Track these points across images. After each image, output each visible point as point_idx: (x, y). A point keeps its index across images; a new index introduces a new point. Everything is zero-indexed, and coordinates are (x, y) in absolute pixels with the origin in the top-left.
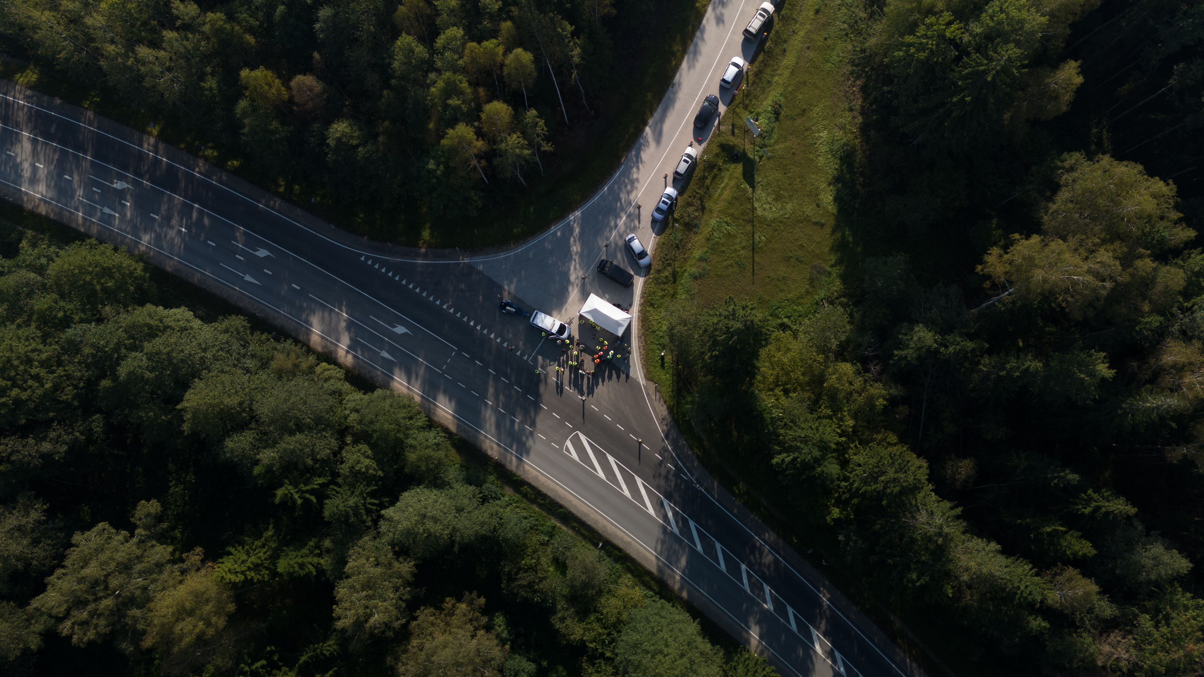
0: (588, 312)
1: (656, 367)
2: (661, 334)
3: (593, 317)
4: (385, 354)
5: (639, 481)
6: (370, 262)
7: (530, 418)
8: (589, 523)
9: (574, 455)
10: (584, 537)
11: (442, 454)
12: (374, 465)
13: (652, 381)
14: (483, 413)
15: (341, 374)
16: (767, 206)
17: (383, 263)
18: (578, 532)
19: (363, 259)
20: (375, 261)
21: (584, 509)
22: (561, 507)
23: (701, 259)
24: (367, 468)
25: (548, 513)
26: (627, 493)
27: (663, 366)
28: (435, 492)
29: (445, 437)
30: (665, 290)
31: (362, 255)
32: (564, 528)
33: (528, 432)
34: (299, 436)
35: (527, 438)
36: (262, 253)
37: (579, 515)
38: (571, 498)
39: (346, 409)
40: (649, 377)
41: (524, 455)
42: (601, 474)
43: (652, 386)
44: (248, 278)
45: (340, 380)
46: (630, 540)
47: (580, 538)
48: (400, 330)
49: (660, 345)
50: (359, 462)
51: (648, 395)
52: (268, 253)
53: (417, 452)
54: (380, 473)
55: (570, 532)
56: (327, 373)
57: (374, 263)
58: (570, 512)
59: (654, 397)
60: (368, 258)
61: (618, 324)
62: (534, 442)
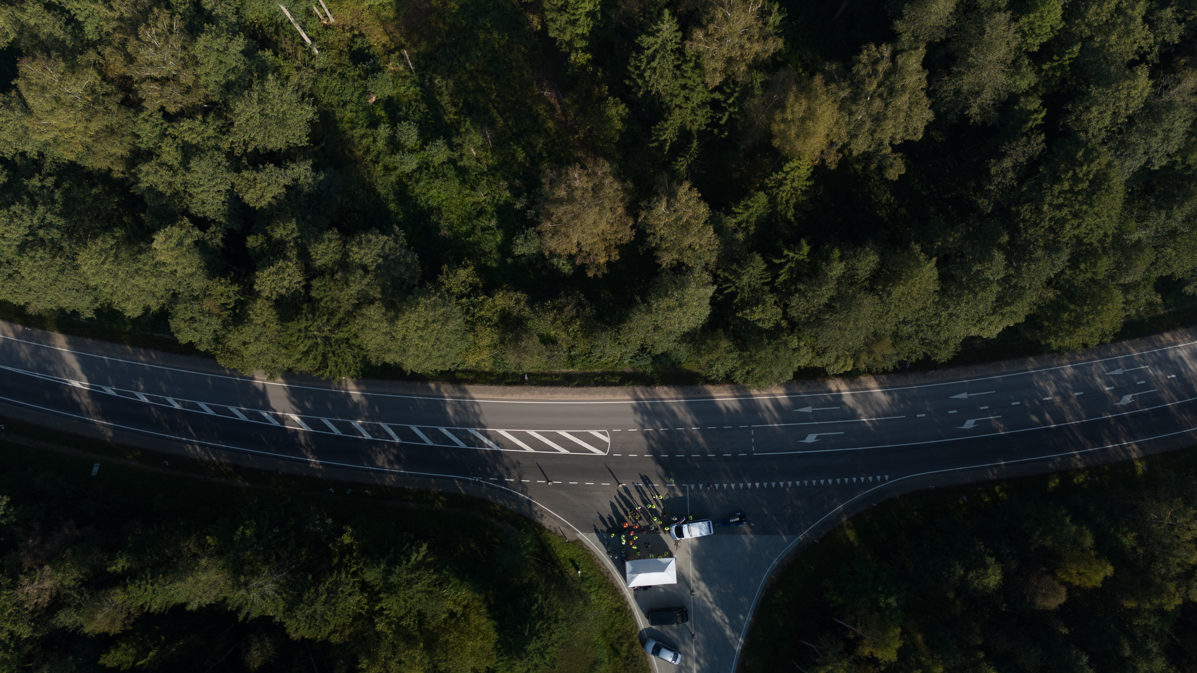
0: (668, 564)
1: (578, 556)
2: (593, 589)
3: (661, 562)
4: (808, 410)
5: (529, 449)
6: (879, 478)
7: (653, 439)
8: (547, 388)
9: (595, 433)
10: (544, 375)
11: (703, 362)
12: (749, 317)
13: (573, 542)
14: (693, 416)
15: (830, 370)
17: (867, 485)
18: (550, 375)
19: (887, 477)
20: (875, 482)
21: (558, 396)
22: (578, 385)
24: (753, 312)
25: (585, 373)
26: (532, 433)
27: (573, 561)
28: (686, 330)
29: (710, 376)
30: (616, 631)
31: (890, 479)
32: (564, 370)
33: (647, 425)
34: (824, 300)
35: (643, 420)
36: (970, 424)
37: (560, 388)
38: (575, 397)
39: (805, 345)
40: (578, 543)
41: (636, 405)
42: (563, 433)
43: (570, 537)
44: (964, 396)
45: (827, 365)
46: (505, 398)
47: (546, 371)
48: (811, 438)
49: (587, 579)
50: (763, 311)
51: (569, 527)
52: (964, 427)
53: (723, 350)
54: (740, 315)
55: (557, 371)
56: (842, 364)
57: (875, 479)
58: (568, 386)
59: (562, 528)
60: (883, 480)
61: (636, 572)
62: (635, 421)
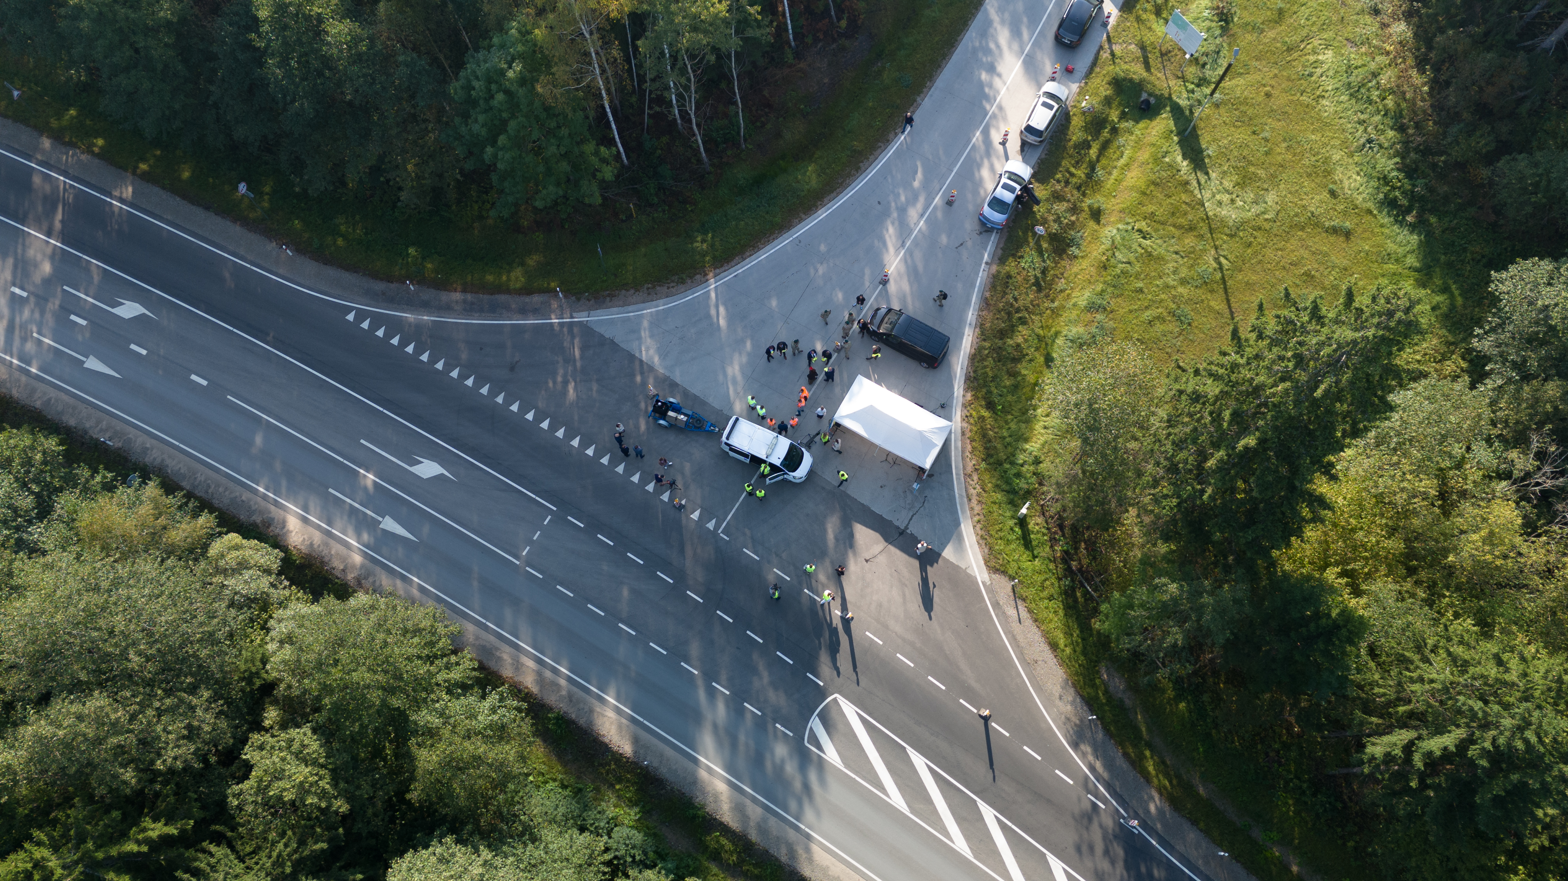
0: (852, 417)
1: (1008, 542)
2: (1015, 469)
3: (866, 428)
4: (390, 524)
5: (988, 813)
6: (365, 325)
9: (831, 754)
12: (325, 784)
16: (1226, 198)
17: (395, 325)
19: (351, 317)
20: (378, 321)
23: (1092, 308)
26: (960, 844)
27: (1025, 539)
29: (519, 710)
30: (1017, 374)
31: (351, 309)
36: (129, 310)
38: (825, 859)
39: (269, 639)
40: (996, 567)
42: (896, 799)
43: (1004, 586)
44: (93, 364)
45: (268, 572)
48: (428, 469)
49: (1015, 492)
51: (996, 605)
52: (144, 311)
56: (237, 555)
57: (374, 327)
59: (1011, 612)
60: (361, 316)
